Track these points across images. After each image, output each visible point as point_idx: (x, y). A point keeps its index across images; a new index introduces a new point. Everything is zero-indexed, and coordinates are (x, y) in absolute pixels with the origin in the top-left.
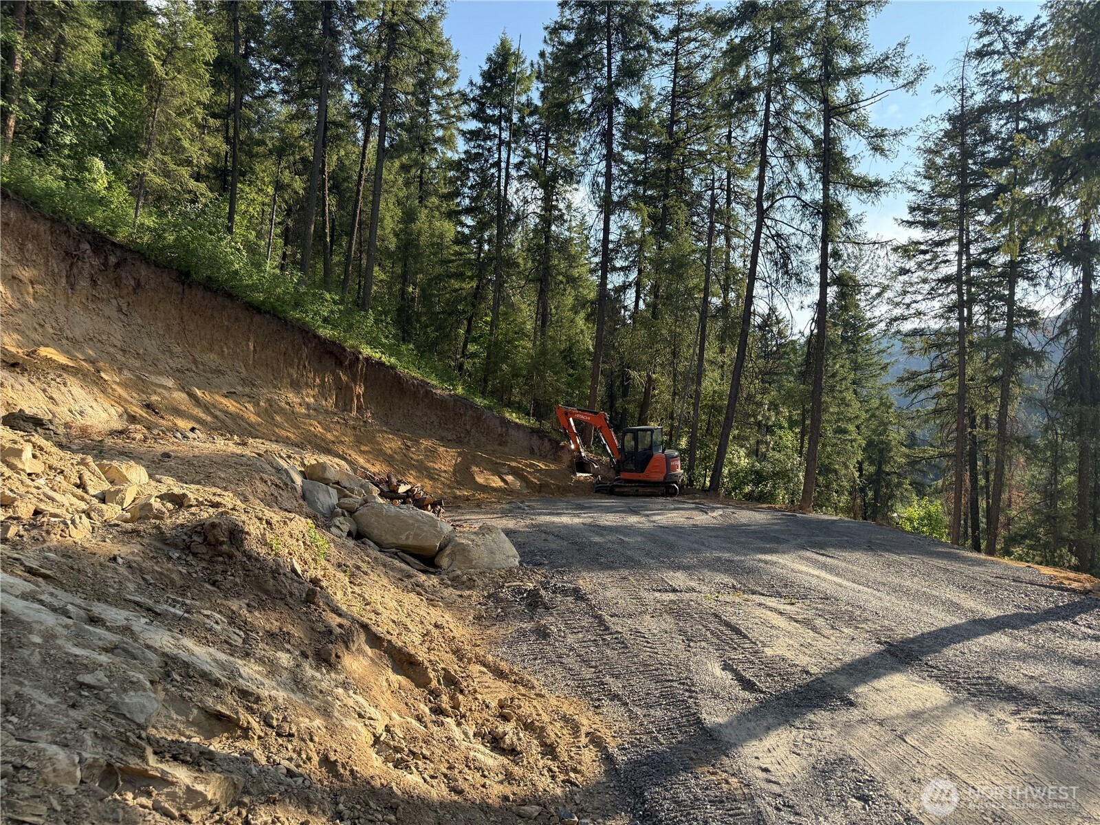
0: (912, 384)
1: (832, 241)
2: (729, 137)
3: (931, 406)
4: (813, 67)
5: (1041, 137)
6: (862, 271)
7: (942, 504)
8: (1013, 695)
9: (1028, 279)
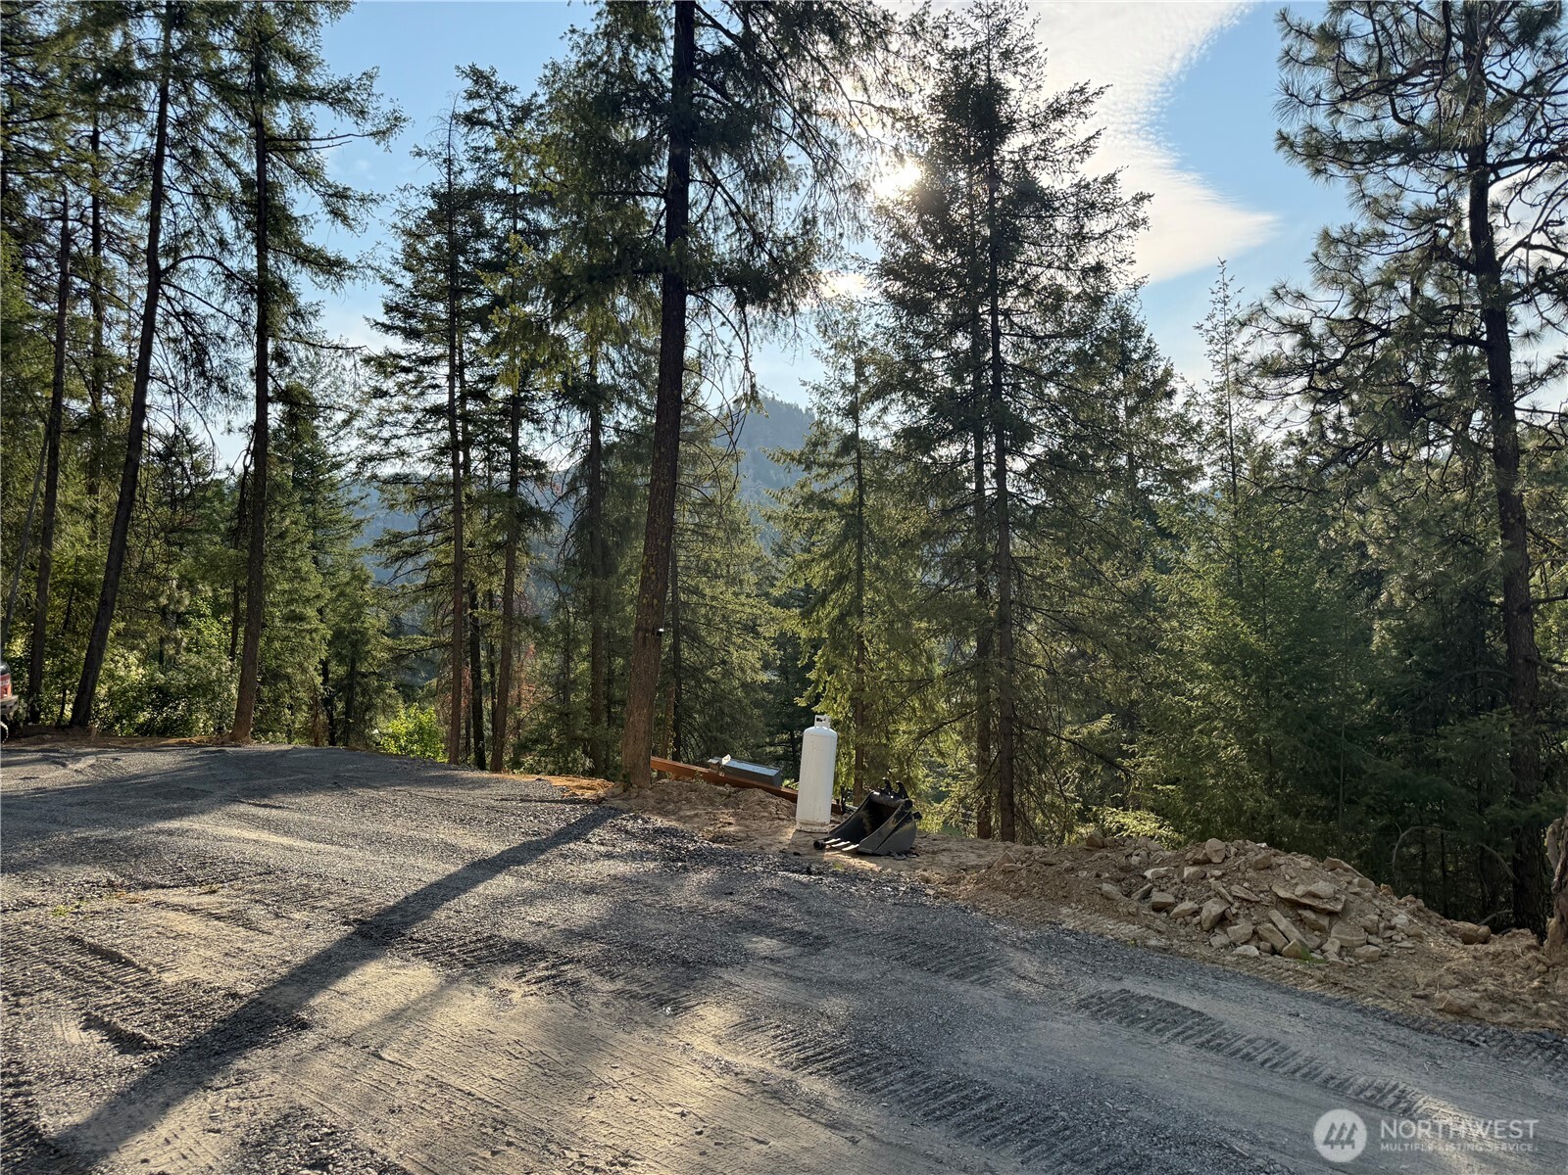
0: (395, 550)
1: (274, 336)
2: (94, 139)
3: (421, 580)
4: (238, 68)
5: (542, 246)
6: (321, 386)
7: (436, 711)
8: (519, 953)
9: (533, 421)
